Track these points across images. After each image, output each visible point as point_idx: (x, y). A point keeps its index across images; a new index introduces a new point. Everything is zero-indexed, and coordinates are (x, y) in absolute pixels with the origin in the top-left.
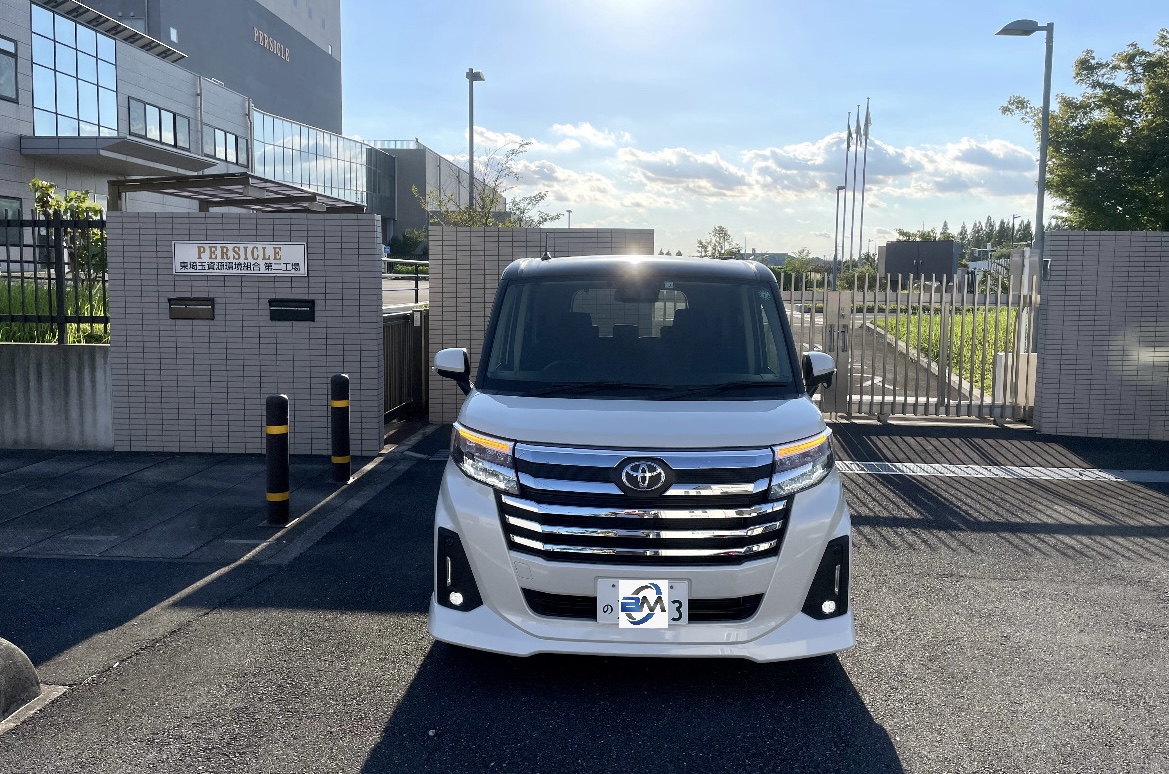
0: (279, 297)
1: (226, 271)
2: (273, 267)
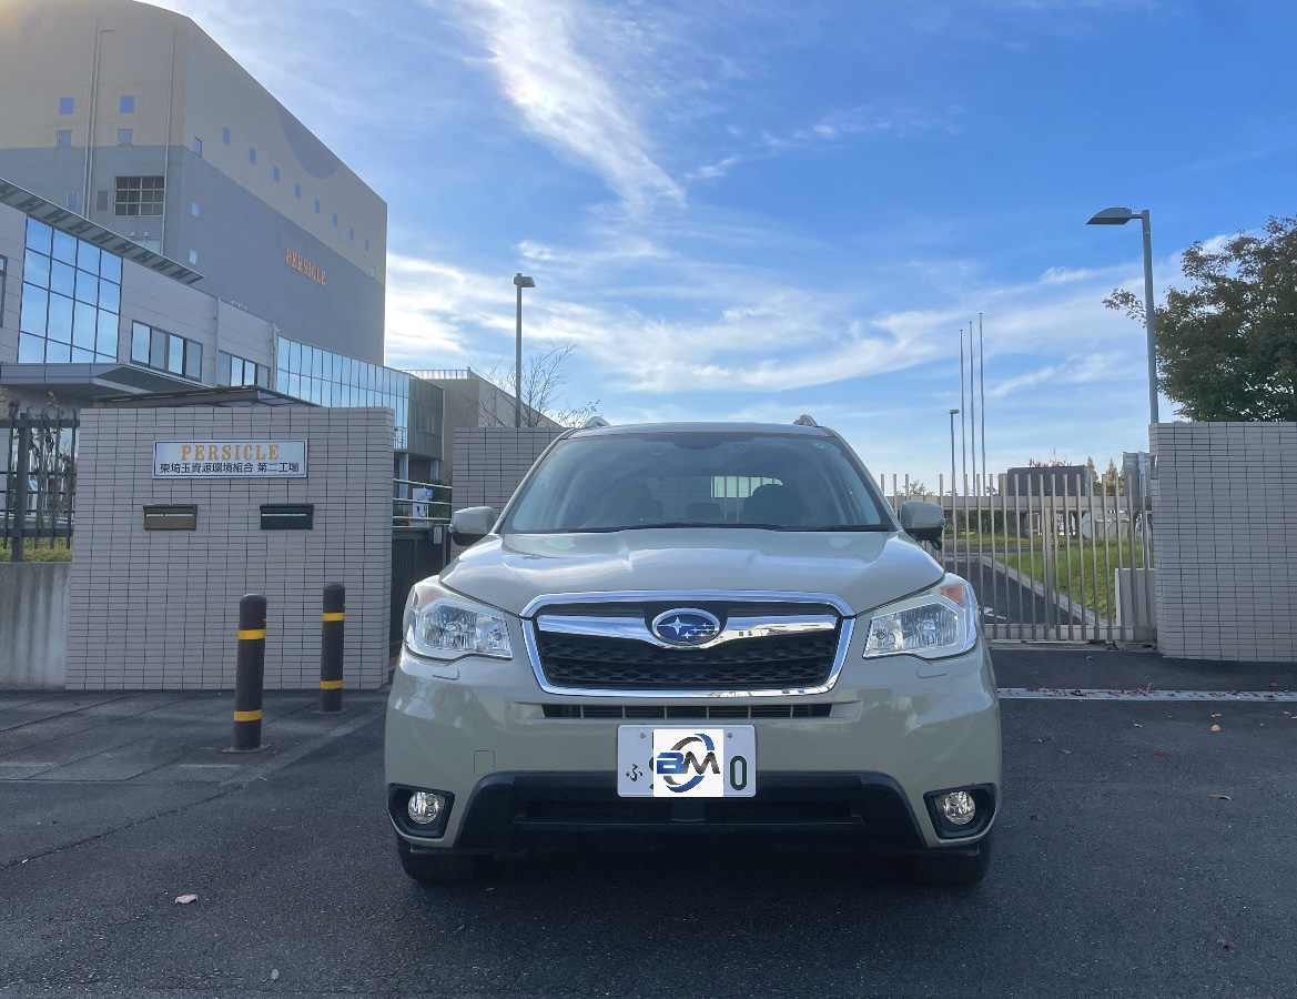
0: (272, 502)
1: (213, 473)
2: (268, 467)
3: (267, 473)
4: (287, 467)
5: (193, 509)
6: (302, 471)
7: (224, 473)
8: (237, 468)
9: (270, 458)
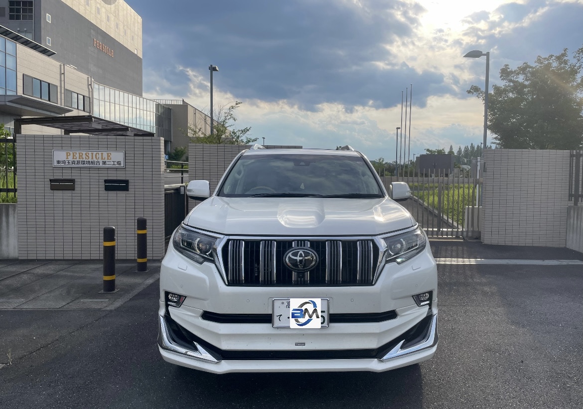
0: (110, 178)
1: (81, 165)
2: (107, 163)
3: (107, 165)
4: (116, 163)
5: (73, 181)
6: (122, 165)
7: (86, 165)
8: (92, 163)
9: (108, 159)
